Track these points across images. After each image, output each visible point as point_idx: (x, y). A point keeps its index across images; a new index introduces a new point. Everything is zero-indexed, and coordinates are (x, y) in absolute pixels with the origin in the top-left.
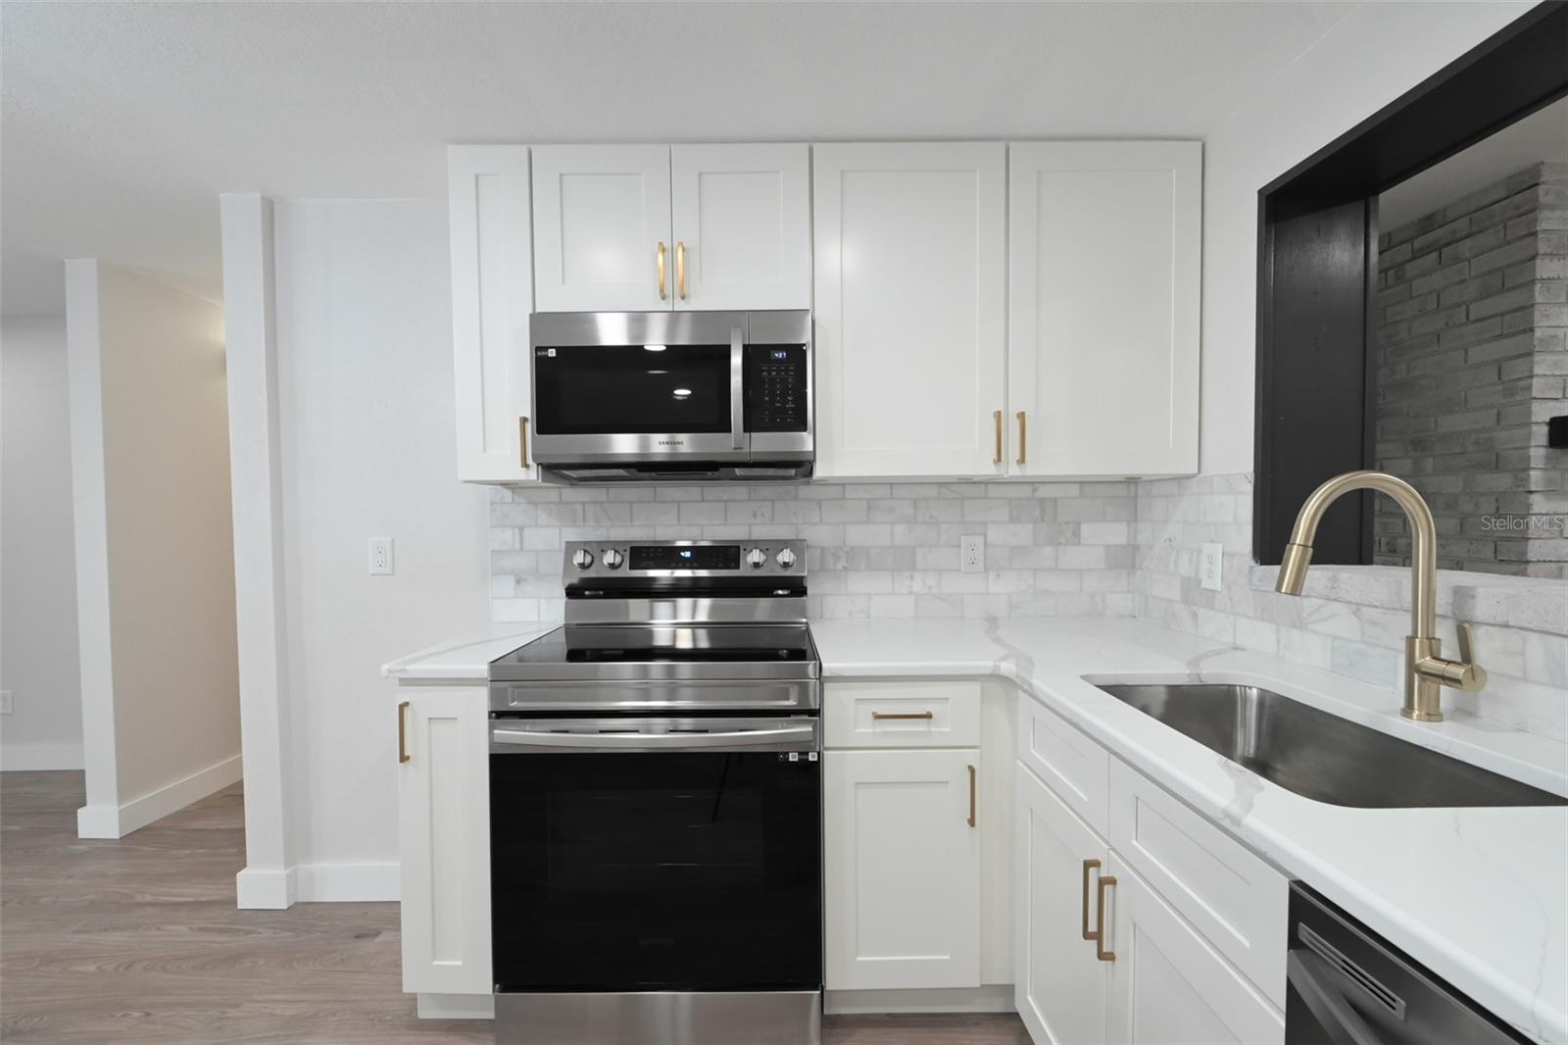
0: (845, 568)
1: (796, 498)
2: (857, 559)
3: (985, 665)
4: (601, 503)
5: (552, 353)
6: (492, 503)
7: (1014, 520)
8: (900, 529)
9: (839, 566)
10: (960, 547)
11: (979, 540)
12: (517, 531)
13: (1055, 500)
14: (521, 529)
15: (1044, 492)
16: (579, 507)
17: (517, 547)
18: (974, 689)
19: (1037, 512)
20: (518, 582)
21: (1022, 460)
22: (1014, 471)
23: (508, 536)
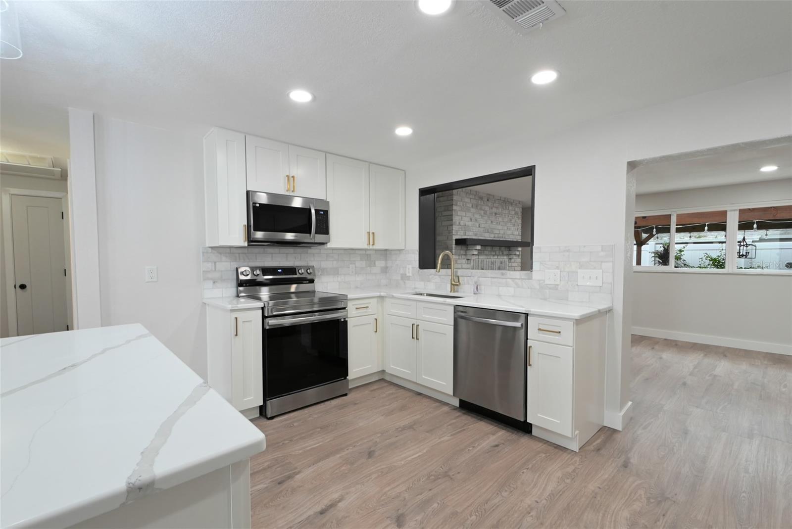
0: (321, 275)
1: (307, 253)
2: (324, 271)
3: (378, 294)
4: (245, 253)
5: (258, 205)
6: (203, 253)
7: (361, 260)
8: (335, 262)
9: (319, 274)
10: (349, 267)
11: (354, 265)
12: (213, 264)
13: (370, 255)
14: (215, 263)
15: (368, 252)
16: (237, 255)
17: (214, 269)
18: (375, 300)
19: (366, 258)
20: (214, 282)
21: (373, 244)
22: (371, 247)
23: (210, 266)
